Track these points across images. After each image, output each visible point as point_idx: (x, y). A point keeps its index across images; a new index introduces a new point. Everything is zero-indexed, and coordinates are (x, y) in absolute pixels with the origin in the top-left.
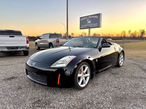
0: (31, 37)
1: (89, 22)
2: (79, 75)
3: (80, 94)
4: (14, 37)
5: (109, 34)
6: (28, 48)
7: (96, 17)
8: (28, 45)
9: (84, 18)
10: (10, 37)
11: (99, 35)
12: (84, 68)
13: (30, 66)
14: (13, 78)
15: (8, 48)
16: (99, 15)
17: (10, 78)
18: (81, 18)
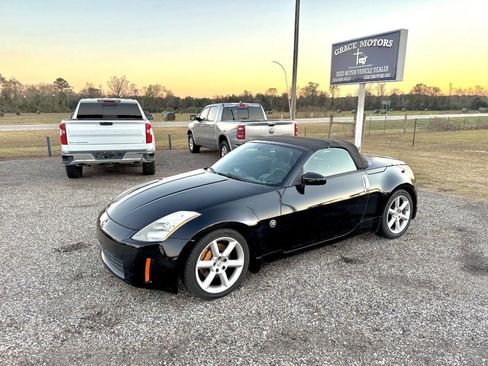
1: (362, 61)
4: (111, 124)
6: (152, 155)
7: (385, 42)
8: (151, 147)
9: (347, 48)
10: (101, 124)
13: (104, 232)
14: (78, 247)
15: (97, 154)
16: (396, 36)
17: (73, 246)
18: (335, 46)
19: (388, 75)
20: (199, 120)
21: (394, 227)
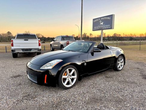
0: (51, 38)
1: (102, 23)
2: (63, 77)
3: (63, 93)
4: (28, 40)
5: (131, 34)
6: (40, 50)
7: (108, 18)
8: (40, 47)
9: (97, 20)
10: (25, 40)
11: (120, 35)
12: (70, 71)
14: (19, 76)
15: (23, 50)
16: (112, 16)
17: (17, 76)
18: (94, 20)
19: (109, 27)
20: (54, 41)
21: (119, 67)
